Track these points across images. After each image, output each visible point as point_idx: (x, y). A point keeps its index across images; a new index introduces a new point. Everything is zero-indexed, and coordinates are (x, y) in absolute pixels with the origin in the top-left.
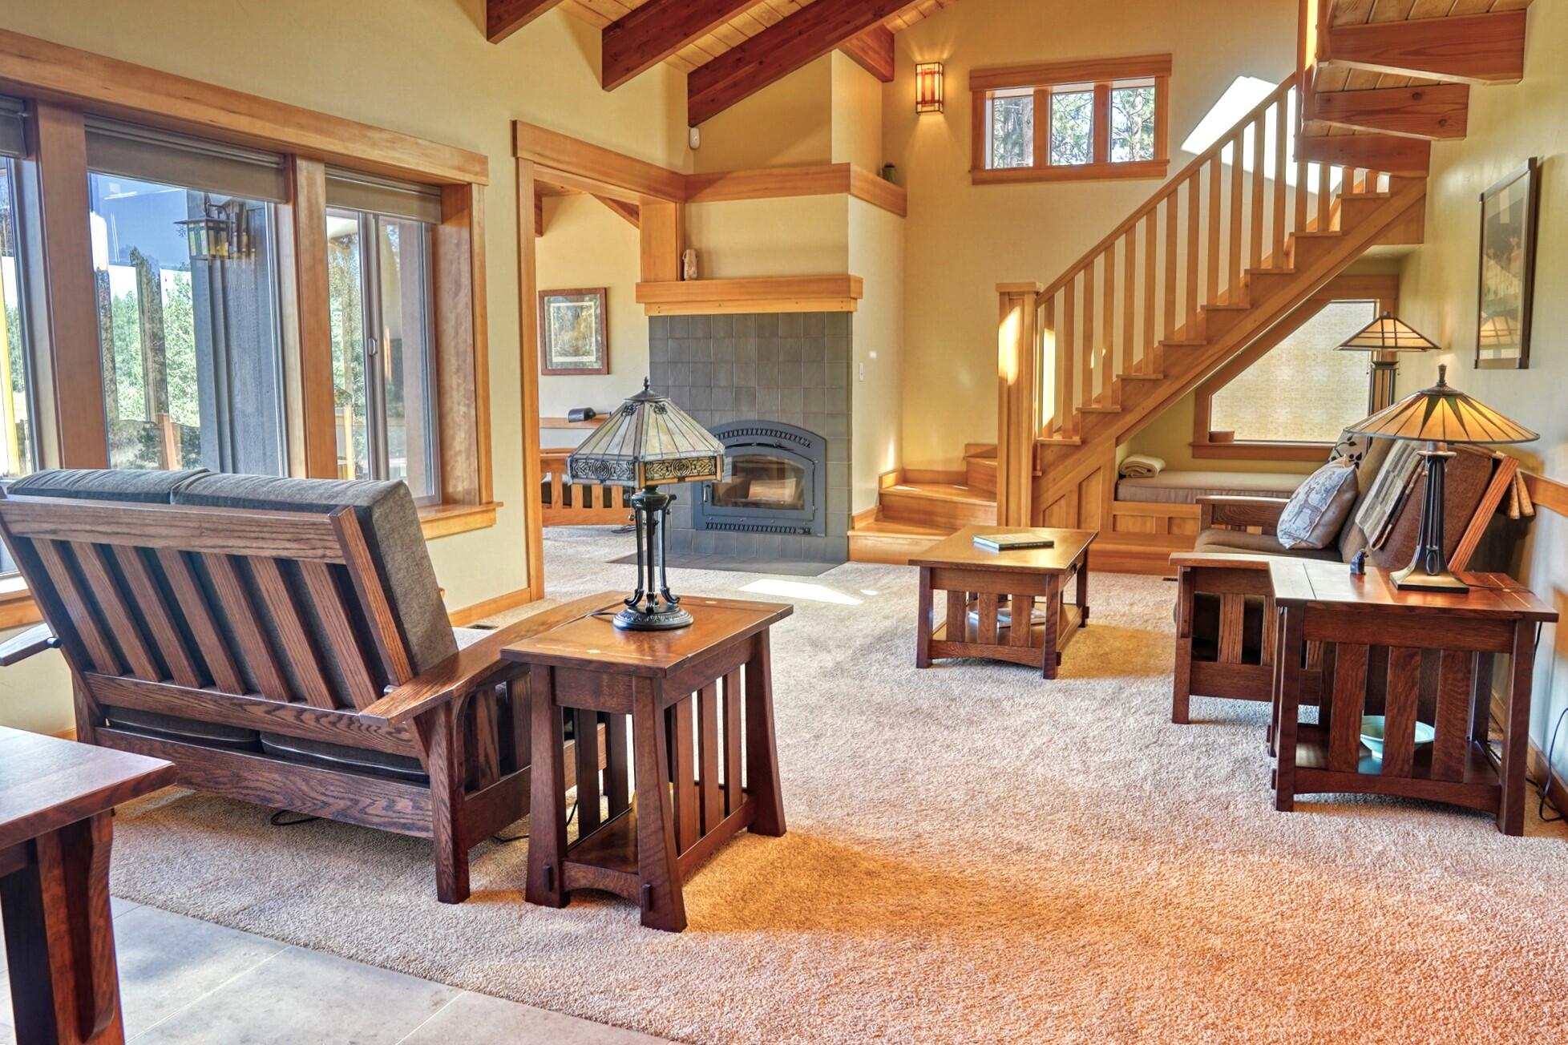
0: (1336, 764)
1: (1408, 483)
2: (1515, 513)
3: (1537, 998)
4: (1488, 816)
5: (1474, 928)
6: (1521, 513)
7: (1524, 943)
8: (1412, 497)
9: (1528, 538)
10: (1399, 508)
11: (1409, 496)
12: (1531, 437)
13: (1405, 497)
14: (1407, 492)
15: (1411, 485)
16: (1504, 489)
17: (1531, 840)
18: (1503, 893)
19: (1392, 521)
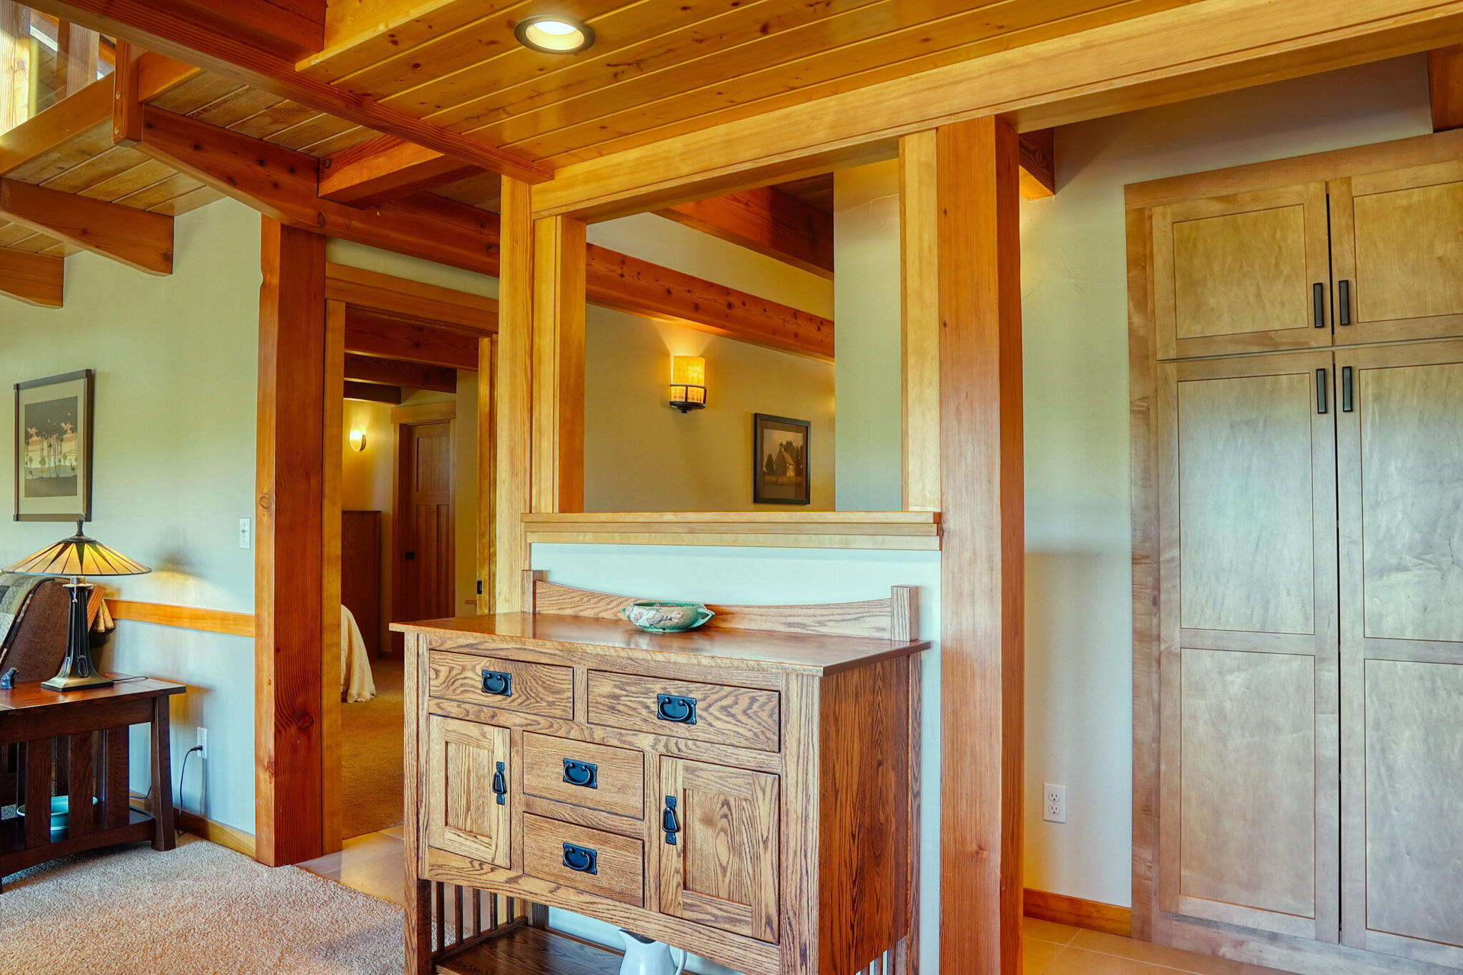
0: (32, 842)
1: (19, 614)
2: (102, 628)
3: (267, 917)
4: (144, 845)
5: (201, 902)
6: (105, 627)
7: (234, 897)
8: (23, 624)
9: (107, 646)
10: (13, 634)
11: (20, 623)
12: (145, 571)
13: (17, 624)
14: (18, 620)
15: (22, 615)
16: (96, 612)
17: (182, 848)
18: (197, 879)
19: (7, 645)
